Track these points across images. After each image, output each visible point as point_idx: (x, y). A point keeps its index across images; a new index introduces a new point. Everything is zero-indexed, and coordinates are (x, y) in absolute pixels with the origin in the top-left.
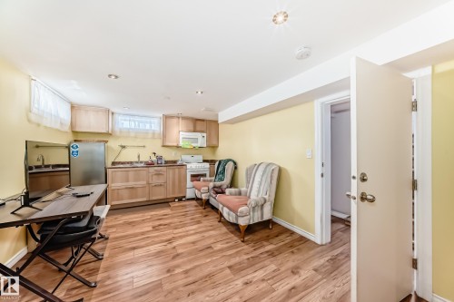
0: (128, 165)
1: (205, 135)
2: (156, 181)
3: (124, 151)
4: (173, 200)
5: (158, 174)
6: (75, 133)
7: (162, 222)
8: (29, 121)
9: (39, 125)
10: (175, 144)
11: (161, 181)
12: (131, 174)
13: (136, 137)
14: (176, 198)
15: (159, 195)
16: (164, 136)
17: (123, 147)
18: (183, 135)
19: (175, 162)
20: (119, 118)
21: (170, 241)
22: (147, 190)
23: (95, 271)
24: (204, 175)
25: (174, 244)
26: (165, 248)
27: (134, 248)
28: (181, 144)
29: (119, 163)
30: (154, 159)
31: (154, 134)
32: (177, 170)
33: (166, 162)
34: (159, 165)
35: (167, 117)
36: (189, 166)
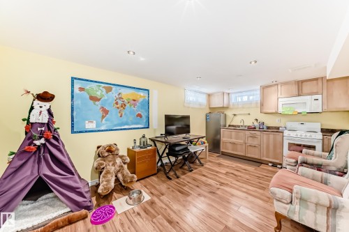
0: (232, 128)
1: (319, 97)
2: (250, 141)
3: (236, 118)
4: (266, 163)
5: (253, 137)
6: (210, 108)
7: (236, 173)
8: (184, 106)
9: (189, 107)
10: (274, 111)
11: (255, 142)
12: (234, 133)
13: (243, 108)
14: (271, 162)
15: (253, 154)
16: (262, 105)
17: (235, 115)
18: (282, 101)
19: (278, 128)
20: (233, 96)
21: (222, 184)
22: (244, 147)
23: (184, 174)
24: (313, 148)
25: (222, 187)
26: (216, 186)
27: (204, 176)
28: (280, 110)
29: (233, 126)
30: (256, 124)
31: (257, 103)
32: (271, 136)
33: (268, 128)
34: (261, 130)
35: (264, 88)
36: (286, 133)
